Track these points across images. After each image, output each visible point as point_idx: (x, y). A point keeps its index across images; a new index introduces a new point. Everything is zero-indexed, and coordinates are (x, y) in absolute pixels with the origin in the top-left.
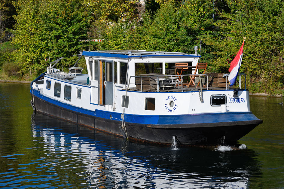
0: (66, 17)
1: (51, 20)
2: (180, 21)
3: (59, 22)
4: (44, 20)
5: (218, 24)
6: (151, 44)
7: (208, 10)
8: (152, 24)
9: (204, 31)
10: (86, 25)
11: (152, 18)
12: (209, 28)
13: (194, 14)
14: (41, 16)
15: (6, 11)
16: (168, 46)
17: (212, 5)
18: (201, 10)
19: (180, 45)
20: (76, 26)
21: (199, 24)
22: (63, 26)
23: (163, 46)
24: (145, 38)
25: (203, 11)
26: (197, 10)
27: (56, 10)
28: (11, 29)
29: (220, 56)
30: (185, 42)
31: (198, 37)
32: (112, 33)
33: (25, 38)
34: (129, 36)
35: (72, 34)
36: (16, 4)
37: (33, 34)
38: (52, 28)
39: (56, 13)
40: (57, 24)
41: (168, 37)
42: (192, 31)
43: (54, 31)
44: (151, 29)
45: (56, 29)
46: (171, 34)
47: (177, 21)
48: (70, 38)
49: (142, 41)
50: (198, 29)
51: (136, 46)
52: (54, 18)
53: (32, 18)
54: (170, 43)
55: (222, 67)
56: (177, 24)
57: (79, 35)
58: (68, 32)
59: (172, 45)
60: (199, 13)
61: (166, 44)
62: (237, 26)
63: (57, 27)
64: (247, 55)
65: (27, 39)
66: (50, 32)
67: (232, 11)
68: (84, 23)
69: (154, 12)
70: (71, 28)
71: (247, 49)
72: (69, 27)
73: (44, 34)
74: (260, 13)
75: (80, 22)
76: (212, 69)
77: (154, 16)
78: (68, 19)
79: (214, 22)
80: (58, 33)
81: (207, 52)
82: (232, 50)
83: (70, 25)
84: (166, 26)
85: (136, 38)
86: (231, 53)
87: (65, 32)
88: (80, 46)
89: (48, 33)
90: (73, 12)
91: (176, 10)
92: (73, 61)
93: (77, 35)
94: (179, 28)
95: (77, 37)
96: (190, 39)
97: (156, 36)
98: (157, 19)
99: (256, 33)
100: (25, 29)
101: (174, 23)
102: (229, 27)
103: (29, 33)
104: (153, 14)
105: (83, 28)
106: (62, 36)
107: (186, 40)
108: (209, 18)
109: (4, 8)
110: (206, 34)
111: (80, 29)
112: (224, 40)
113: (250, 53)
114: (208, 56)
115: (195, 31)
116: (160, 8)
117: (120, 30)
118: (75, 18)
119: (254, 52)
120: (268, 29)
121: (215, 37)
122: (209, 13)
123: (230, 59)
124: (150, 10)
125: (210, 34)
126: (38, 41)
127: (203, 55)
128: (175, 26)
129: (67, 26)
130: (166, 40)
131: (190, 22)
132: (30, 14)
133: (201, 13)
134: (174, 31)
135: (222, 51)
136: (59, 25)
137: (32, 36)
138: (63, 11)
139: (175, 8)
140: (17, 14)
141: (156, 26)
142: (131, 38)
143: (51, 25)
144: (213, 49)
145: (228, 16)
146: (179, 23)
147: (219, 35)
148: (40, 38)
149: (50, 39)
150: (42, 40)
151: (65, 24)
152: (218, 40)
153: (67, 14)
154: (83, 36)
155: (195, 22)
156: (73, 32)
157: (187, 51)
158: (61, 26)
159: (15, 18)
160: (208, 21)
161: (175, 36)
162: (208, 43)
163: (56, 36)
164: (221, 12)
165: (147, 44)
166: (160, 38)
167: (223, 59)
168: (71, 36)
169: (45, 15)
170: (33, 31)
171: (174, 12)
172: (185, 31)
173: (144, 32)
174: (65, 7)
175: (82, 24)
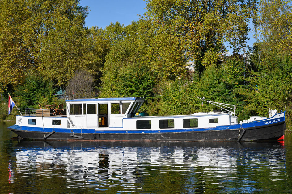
0: (138, 78)
1: (127, 80)
2: (220, 78)
3: (133, 81)
4: (122, 80)
5: (249, 79)
6: (199, 95)
7: (241, 70)
8: (199, 81)
9: (238, 85)
10: (152, 83)
11: (200, 77)
12: (241, 83)
13: (231, 73)
14: (120, 77)
15: (96, 76)
16: (212, 96)
17: (243, 66)
18: (235, 70)
19: (220, 95)
20: (145, 84)
21: (234, 79)
22: (136, 84)
23: (208, 97)
24: (194, 91)
25: (237, 70)
26: (232, 70)
27: (131, 73)
28: (99, 87)
29: (250, 103)
30: (224, 93)
31: (233, 90)
32: (171, 88)
33: (108, 93)
34: (183, 90)
35: (142, 90)
36: (102, 70)
37: (114, 90)
38: (128, 85)
39: (131, 75)
40: (132, 82)
41: (211, 90)
42: (229, 86)
43: (129, 87)
44: (199, 84)
45: (131, 86)
46: (214, 87)
47: (218, 78)
48: (141, 92)
49: (193, 94)
50: (233, 83)
51: (188, 97)
52: (130, 78)
53: (114, 79)
54: (213, 94)
55: (251, 110)
56: (218, 80)
57: (147, 90)
58: (139, 88)
59: (215, 96)
60: (234, 72)
61: (210, 95)
62: (262, 80)
63: (132, 84)
64: (270, 102)
65: (110, 94)
66: (127, 89)
67: (258, 70)
68: (151, 82)
69: (202, 72)
70: (141, 85)
71: (270, 97)
72: (140, 84)
73: (122, 90)
74: (280, 70)
75: (148, 81)
76: (244, 112)
77: (201, 75)
78: (140, 79)
79: (245, 78)
80: (132, 89)
81: (240, 100)
82: (259, 98)
83: (141, 83)
84: (210, 82)
85: (188, 91)
86: (258, 100)
87: (137, 88)
88: (148, 98)
89: (125, 89)
90: (143, 74)
91: (217, 71)
92: (143, 108)
93: (146, 90)
94: (219, 83)
95: (145, 91)
96: (227, 91)
97: (202, 90)
98: (203, 78)
99: (277, 85)
100: (109, 87)
101: (215, 79)
102: (256, 81)
103: (111, 90)
104: (200, 73)
105: (150, 85)
106: (135, 91)
107: (225, 92)
108: (241, 75)
109: (94, 73)
110: (239, 87)
111: (148, 86)
112: (253, 91)
113: (272, 100)
114: (241, 103)
115: (231, 85)
116: (205, 70)
117: (176, 86)
118: (144, 78)
119: (275, 99)
120: (285, 83)
121: (246, 89)
122: (241, 71)
123: (258, 105)
124: (198, 71)
125: (242, 87)
126: (118, 95)
127: (238, 103)
128: (217, 82)
129: (138, 84)
130: (210, 92)
131: (227, 79)
132: (112, 76)
133: (236, 72)
134: (216, 85)
135: (251, 99)
136: (133, 83)
137: (113, 91)
138: (136, 73)
139: (217, 69)
140: (103, 77)
141: (203, 82)
142: (184, 91)
143: (127, 83)
144: (245, 98)
145: (256, 73)
146: (219, 80)
147: (249, 88)
148: (120, 93)
149: (127, 93)
150: (121, 94)
151: (137, 82)
152: (248, 91)
153: (138, 75)
154: (150, 91)
155: (231, 79)
156: (143, 88)
157: (226, 99)
158: (134, 84)
159: (101, 79)
160: (241, 78)
161: (217, 89)
162: (240, 93)
163: (131, 91)
164: (250, 70)
165: (196, 95)
166: (206, 91)
167: (252, 105)
168: (141, 91)
169: (123, 76)
170: (114, 87)
171: (216, 72)
172: (224, 86)
173: (194, 87)
174: (137, 70)
175: (149, 83)
